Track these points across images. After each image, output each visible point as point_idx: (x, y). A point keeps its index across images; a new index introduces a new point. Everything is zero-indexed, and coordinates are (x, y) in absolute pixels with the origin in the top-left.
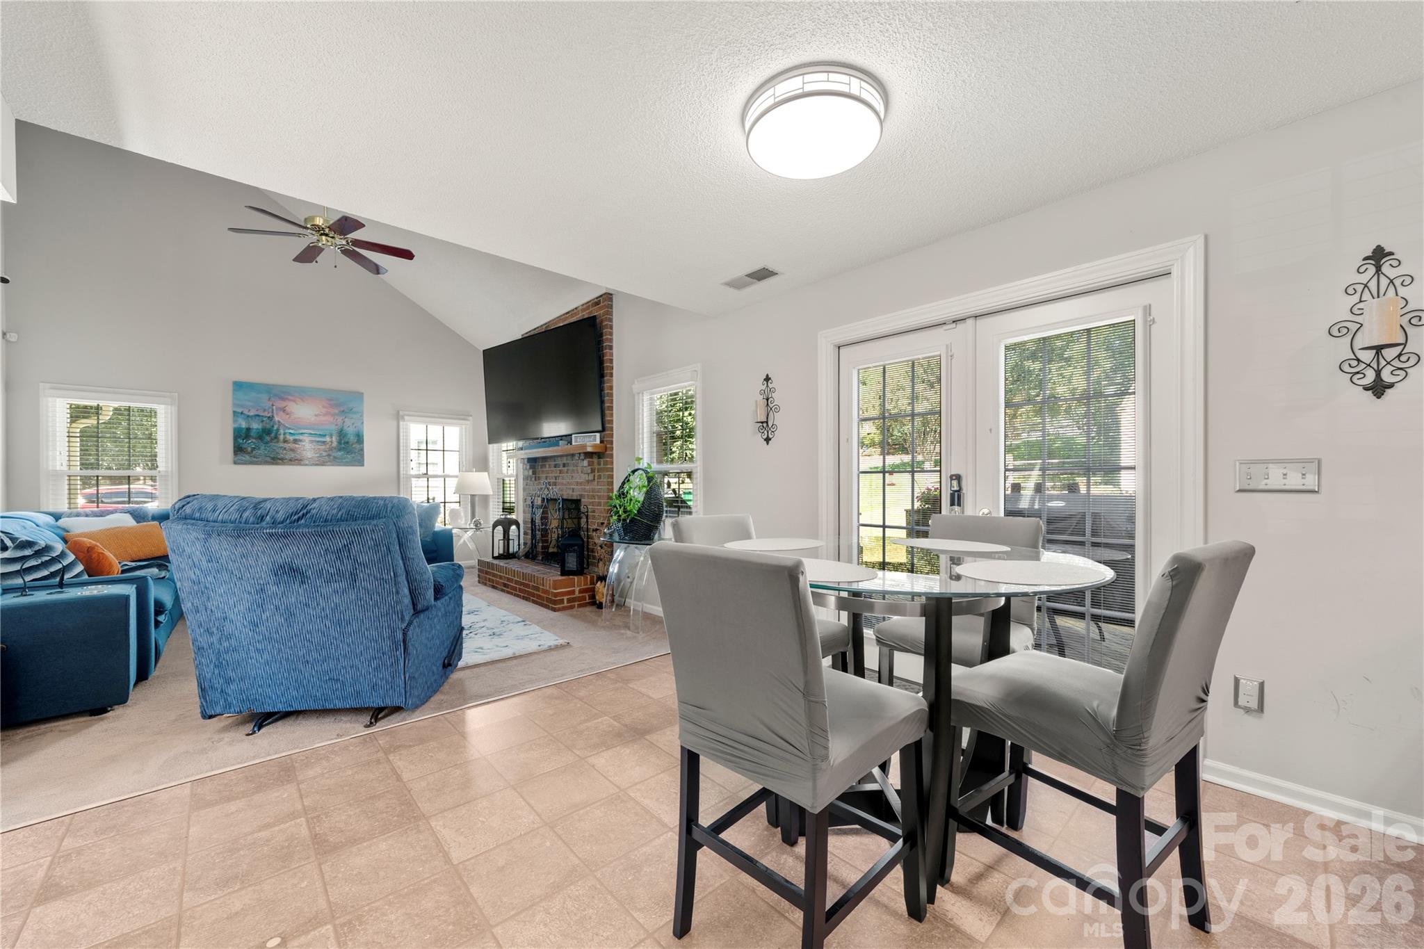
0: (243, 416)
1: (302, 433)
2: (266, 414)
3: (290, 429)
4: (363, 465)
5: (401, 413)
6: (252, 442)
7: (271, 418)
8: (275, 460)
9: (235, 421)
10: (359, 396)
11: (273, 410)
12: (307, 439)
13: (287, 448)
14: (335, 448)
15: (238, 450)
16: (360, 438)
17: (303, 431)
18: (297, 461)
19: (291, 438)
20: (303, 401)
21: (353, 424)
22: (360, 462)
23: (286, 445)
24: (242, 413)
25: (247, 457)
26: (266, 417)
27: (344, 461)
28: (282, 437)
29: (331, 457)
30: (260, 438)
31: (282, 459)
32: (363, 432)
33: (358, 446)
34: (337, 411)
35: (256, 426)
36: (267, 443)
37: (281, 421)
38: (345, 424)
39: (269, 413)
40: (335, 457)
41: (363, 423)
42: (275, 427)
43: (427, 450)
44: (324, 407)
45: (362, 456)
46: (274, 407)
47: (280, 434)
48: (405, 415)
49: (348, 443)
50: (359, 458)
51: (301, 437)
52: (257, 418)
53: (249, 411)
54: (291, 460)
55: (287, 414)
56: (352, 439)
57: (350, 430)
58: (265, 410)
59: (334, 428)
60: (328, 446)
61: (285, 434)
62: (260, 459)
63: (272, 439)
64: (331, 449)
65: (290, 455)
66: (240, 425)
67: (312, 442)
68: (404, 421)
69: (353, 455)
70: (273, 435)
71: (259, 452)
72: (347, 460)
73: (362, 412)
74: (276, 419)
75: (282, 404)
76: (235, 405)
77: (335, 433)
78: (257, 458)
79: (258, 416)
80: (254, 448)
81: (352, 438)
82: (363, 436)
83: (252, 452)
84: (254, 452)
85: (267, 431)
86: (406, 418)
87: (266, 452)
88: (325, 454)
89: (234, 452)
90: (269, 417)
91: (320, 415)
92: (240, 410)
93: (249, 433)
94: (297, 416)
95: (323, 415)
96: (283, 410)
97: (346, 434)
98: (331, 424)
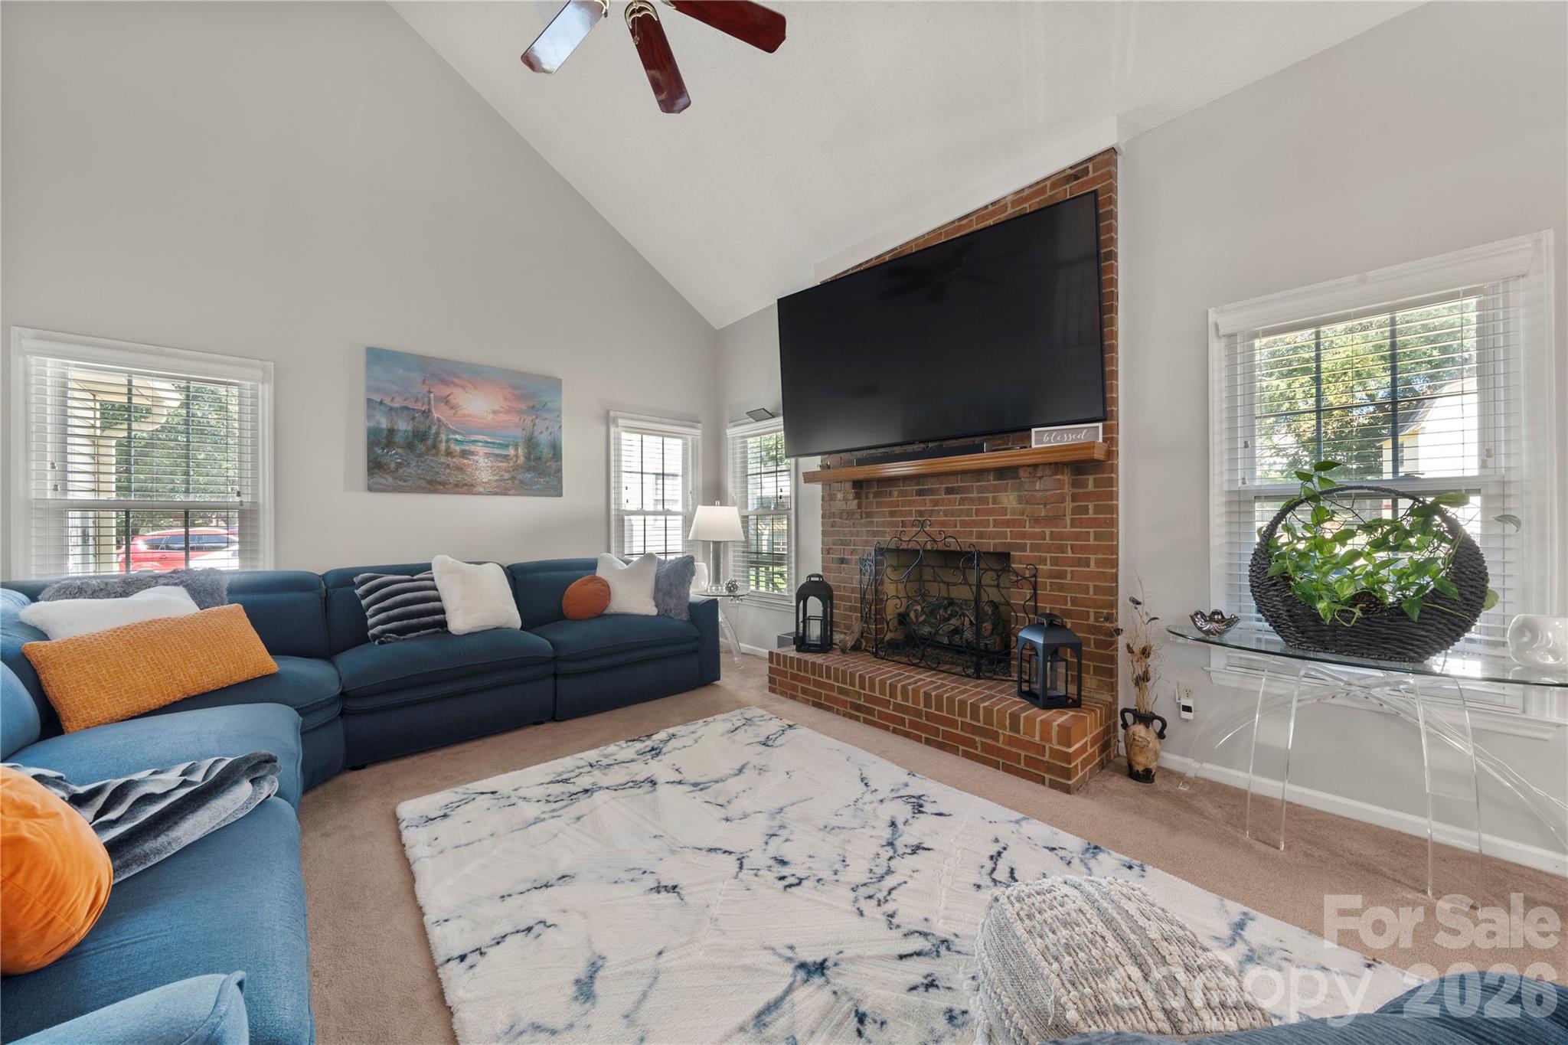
0: (382, 407)
1: (474, 441)
2: (419, 406)
3: (455, 433)
4: (561, 495)
5: (612, 413)
6: (396, 454)
7: (427, 414)
8: (434, 485)
9: (369, 417)
10: (555, 384)
11: (429, 400)
12: (481, 450)
13: (452, 465)
14: (522, 467)
15: (375, 466)
16: (556, 453)
17: (479, 437)
18: (466, 487)
19: (458, 448)
20: (476, 388)
21: (547, 429)
22: (556, 491)
23: (449, 460)
24: (381, 403)
25: (390, 480)
26: (419, 410)
27: (534, 487)
28: (443, 446)
29: (516, 482)
30: (410, 446)
31: (443, 484)
32: (561, 443)
33: (553, 465)
34: (524, 407)
35: (403, 426)
36: (420, 455)
37: (443, 419)
38: (535, 428)
39: (423, 404)
40: (522, 482)
41: (561, 427)
42: (434, 430)
43: (642, 473)
44: (507, 400)
45: (560, 481)
46: (432, 395)
47: (441, 441)
48: (617, 418)
49: (539, 459)
50: (555, 483)
51: (472, 448)
52: (406, 412)
53: (393, 399)
54: (456, 485)
55: (452, 408)
56: (546, 452)
57: (543, 439)
58: (417, 400)
59: (519, 434)
60: (512, 463)
61: (448, 441)
62: (410, 483)
63: (428, 450)
64: (516, 468)
65: (454, 477)
66: (379, 423)
67: (488, 455)
68: (617, 426)
69: (547, 479)
70: (430, 442)
71: (409, 470)
72: (538, 486)
73: (560, 411)
74: (436, 415)
75: (442, 390)
76: (369, 388)
77: (521, 442)
78: (405, 481)
79: (406, 408)
80: (400, 463)
81: (545, 450)
82: (561, 448)
83: (397, 469)
84: (401, 471)
85: (420, 436)
86: (621, 422)
87: (419, 472)
88: (507, 476)
89: (368, 471)
90: (424, 412)
91: (499, 412)
92: (377, 398)
93: (392, 438)
94: (466, 412)
95: (505, 413)
96: (446, 400)
97: (538, 445)
98: (516, 428)
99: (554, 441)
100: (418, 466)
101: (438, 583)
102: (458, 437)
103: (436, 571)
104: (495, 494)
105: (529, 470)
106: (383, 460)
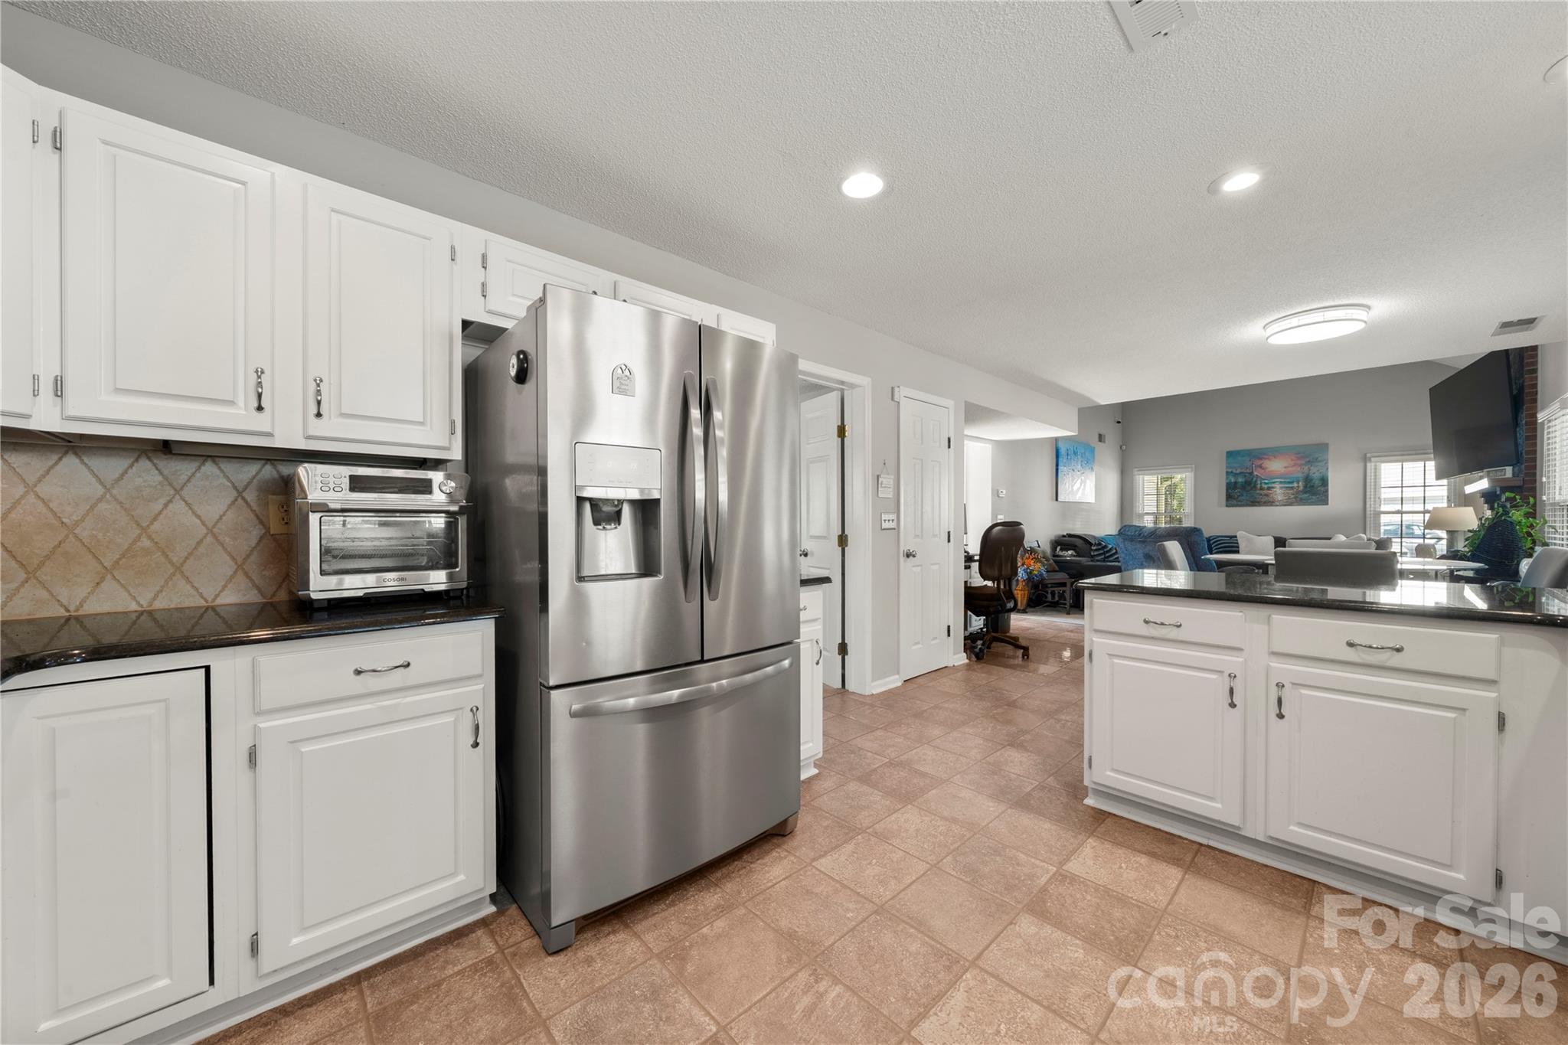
0: (1232, 474)
1: (1274, 482)
2: (1248, 471)
3: (1265, 479)
4: (1327, 504)
5: (1368, 455)
6: (1238, 491)
7: (1251, 473)
8: (1254, 503)
9: (1227, 478)
10: (1324, 447)
11: (1253, 467)
12: (1278, 486)
14: (1302, 492)
15: (1229, 497)
16: (1324, 482)
17: (1275, 480)
18: (1271, 503)
19: (1266, 486)
20: (1276, 458)
21: (1318, 470)
22: (1325, 502)
23: (1262, 492)
24: (1232, 472)
25: (1235, 502)
26: (1248, 473)
27: (1310, 501)
28: (1259, 486)
29: (1298, 499)
30: (1245, 487)
31: (1258, 502)
32: (1328, 477)
33: (1322, 489)
34: (1303, 462)
35: (1240, 480)
36: (1248, 491)
37: (1259, 474)
38: (1311, 471)
39: (1250, 470)
40: (1301, 499)
41: (1327, 469)
42: (1254, 479)
43: (1402, 487)
44: (1292, 460)
45: (1327, 497)
47: (1258, 484)
49: (1313, 486)
50: (1324, 498)
51: (1273, 485)
53: (1237, 470)
54: (1266, 502)
55: (1263, 469)
56: (1317, 483)
57: (1316, 476)
58: (1247, 468)
59: (1300, 476)
60: (1295, 490)
61: (1261, 484)
62: (1245, 503)
63: (1252, 488)
64: (1297, 493)
65: (1265, 499)
66: (1231, 480)
67: (1281, 488)
68: (1374, 461)
69: (1318, 496)
70: (1252, 485)
71: (1244, 497)
72: (1312, 500)
73: (1327, 460)
74: (1255, 473)
75: (1259, 462)
76: (1227, 467)
77: (1301, 479)
78: (1242, 502)
79: (1242, 473)
81: (1317, 481)
82: (1328, 480)
84: (1240, 498)
85: (1248, 483)
86: (1373, 459)
87: (1248, 498)
88: (1292, 496)
89: (1226, 499)
91: (1289, 466)
92: (1230, 470)
93: (1236, 485)
94: (1270, 469)
96: (1260, 466)
97: (1311, 480)
98: (1298, 473)
99: (1323, 476)
100: (1248, 495)
101: (1239, 542)
102: (1266, 481)
103: (1238, 538)
104: (1285, 505)
105: (1306, 493)
106: (1233, 494)
